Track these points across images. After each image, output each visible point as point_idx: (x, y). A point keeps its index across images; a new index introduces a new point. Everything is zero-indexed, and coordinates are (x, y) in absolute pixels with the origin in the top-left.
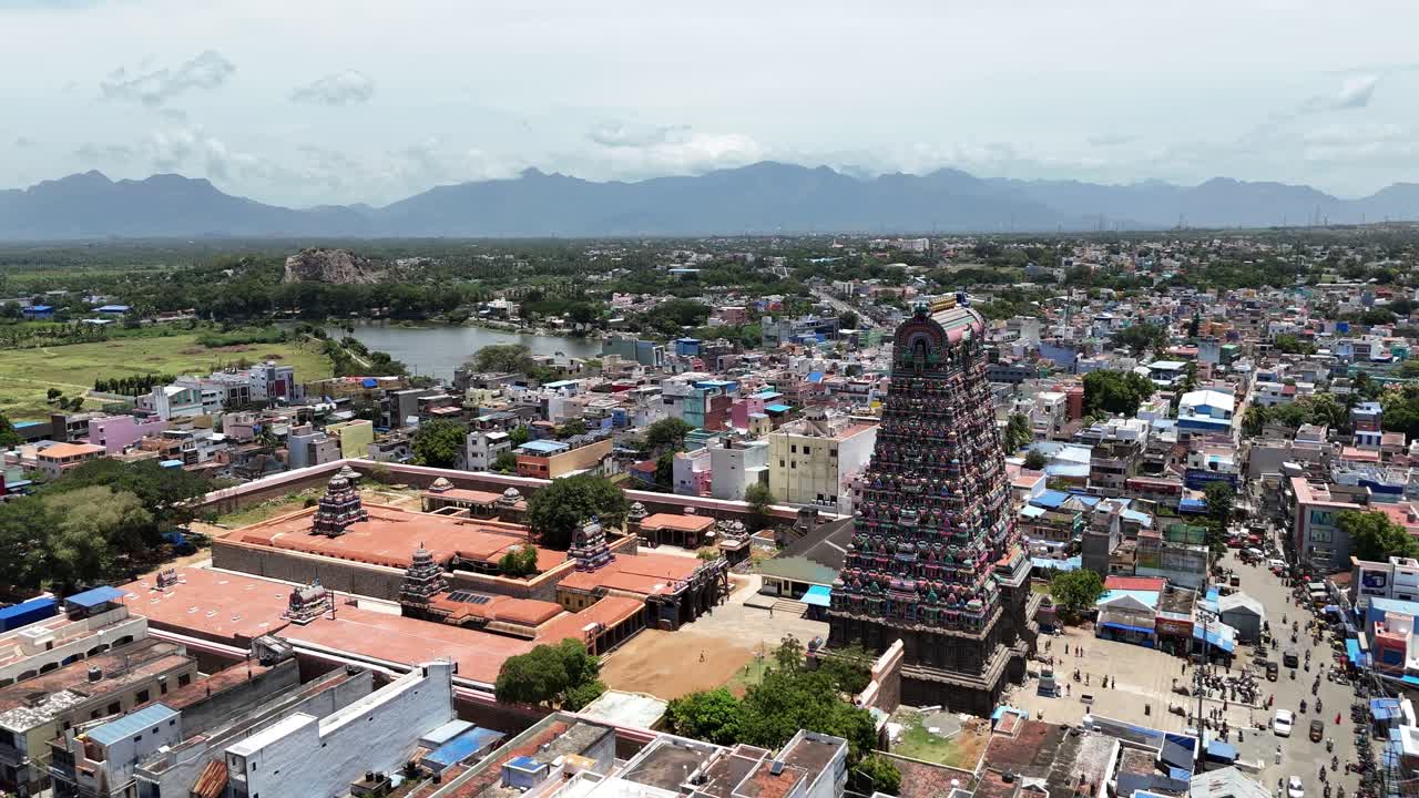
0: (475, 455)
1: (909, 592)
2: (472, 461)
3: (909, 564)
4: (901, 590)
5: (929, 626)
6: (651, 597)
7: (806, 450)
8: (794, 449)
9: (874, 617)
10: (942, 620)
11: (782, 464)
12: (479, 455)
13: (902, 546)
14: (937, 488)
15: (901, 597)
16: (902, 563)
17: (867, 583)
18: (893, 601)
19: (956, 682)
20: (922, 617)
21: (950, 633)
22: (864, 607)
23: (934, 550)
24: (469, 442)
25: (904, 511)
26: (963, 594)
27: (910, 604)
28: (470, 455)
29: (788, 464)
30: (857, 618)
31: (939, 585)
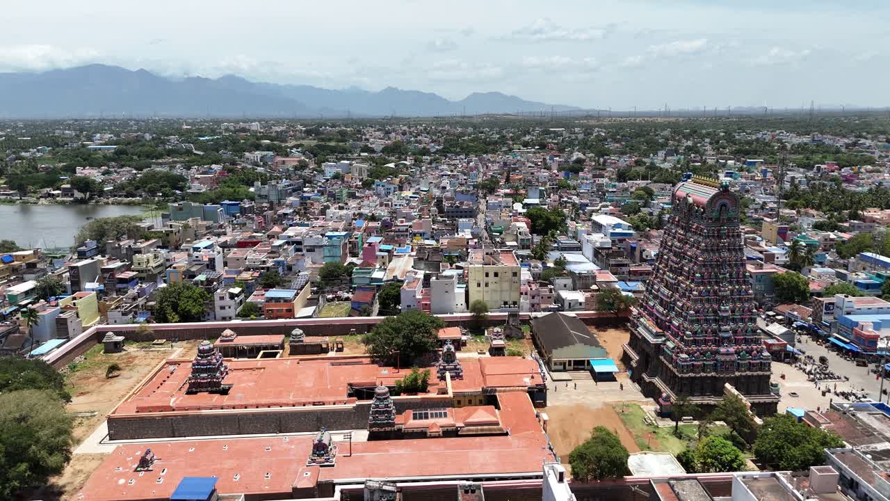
0: (222, 308)
1: (732, 354)
2: (219, 313)
3: (728, 338)
4: (728, 354)
5: (742, 372)
6: (529, 388)
7: (496, 275)
8: (487, 275)
9: (709, 373)
10: (750, 367)
11: (479, 285)
12: (227, 308)
13: (723, 328)
14: (739, 291)
15: (728, 358)
16: (724, 338)
17: (703, 354)
18: (723, 362)
19: (762, 401)
20: (739, 367)
21: (755, 374)
22: (704, 368)
23: (739, 327)
24: (216, 298)
25: (722, 307)
26: (759, 350)
27: (733, 361)
28: (217, 309)
29: (483, 285)
30: (699, 375)
31: (745, 347)
